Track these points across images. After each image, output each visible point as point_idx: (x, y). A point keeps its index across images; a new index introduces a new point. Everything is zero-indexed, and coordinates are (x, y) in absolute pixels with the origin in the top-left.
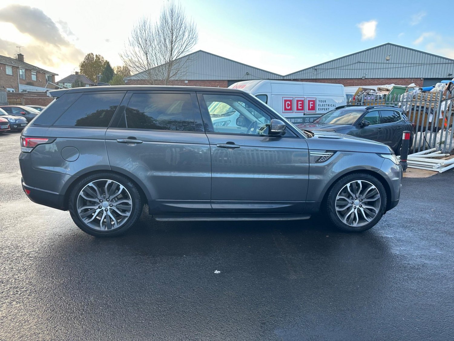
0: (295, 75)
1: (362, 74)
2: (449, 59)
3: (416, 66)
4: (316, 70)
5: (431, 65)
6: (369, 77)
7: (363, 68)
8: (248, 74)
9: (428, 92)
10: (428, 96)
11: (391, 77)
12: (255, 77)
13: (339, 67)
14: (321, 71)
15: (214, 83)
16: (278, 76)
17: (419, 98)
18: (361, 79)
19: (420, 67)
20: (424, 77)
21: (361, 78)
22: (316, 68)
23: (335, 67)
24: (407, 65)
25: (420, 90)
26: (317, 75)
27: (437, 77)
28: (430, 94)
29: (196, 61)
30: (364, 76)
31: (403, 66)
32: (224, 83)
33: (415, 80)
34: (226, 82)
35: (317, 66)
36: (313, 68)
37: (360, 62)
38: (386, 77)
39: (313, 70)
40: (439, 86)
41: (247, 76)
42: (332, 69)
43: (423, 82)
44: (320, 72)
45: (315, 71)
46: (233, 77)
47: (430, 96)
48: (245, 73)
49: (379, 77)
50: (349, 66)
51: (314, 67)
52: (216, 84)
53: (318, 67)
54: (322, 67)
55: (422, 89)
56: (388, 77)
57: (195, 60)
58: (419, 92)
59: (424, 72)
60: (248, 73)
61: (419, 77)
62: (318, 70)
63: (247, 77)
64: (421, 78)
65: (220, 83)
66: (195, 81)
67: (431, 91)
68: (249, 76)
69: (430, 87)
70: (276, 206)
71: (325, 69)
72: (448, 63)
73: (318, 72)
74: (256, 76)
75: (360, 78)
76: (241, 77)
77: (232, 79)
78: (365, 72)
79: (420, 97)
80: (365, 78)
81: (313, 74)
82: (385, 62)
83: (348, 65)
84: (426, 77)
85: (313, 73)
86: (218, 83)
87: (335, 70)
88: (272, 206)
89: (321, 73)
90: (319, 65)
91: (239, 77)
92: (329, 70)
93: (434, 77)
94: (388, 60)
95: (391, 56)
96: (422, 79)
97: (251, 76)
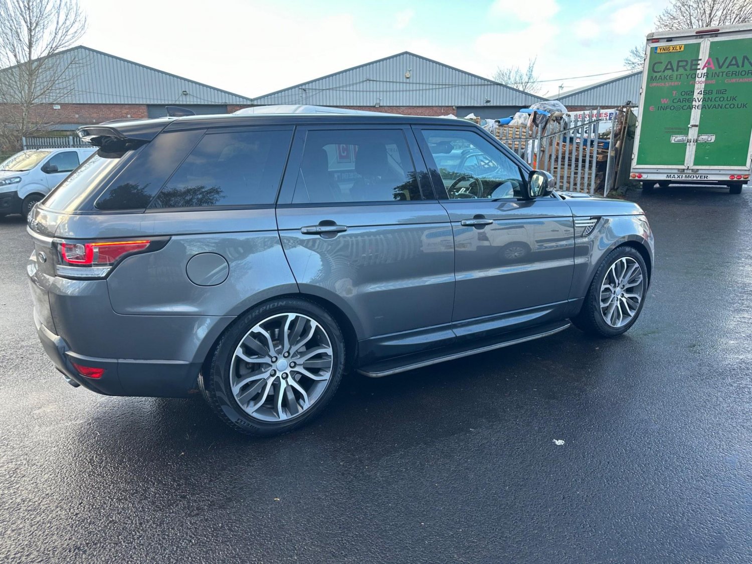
0: (271, 98)
1: (375, 100)
2: (485, 80)
3: (445, 88)
4: (305, 90)
5: (463, 87)
6: (385, 105)
7: (375, 90)
8: (186, 95)
9: (507, 126)
10: (510, 132)
11: (414, 105)
12: (200, 99)
13: (339, 87)
14: (312, 92)
15: (119, 110)
16: (241, 99)
17: (498, 135)
18: (374, 107)
19: (450, 89)
20: (456, 105)
21: (374, 105)
22: (304, 87)
23: (334, 86)
24: (434, 87)
25: (497, 123)
26: (308, 99)
27: (472, 105)
28: (512, 129)
29: (89, 67)
30: (378, 102)
31: (429, 87)
32: (141, 111)
33: (446, 109)
34: (143, 107)
35: (305, 84)
36: (300, 87)
37: (370, 80)
38: (408, 105)
39: (300, 90)
40: (520, 117)
41: (184, 96)
42: (329, 89)
43: (455, 111)
44: (311, 94)
45: (304, 92)
46: (157, 99)
47: (511, 132)
48: (181, 92)
49: (398, 105)
50: (355, 86)
51: (302, 85)
52: (123, 112)
53: (307, 85)
54: (314, 86)
55: (499, 122)
56: (411, 105)
57: (87, 65)
58: (496, 125)
59: (456, 96)
60: (186, 91)
61: (450, 105)
62: (307, 91)
63: (184, 100)
64: (452, 106)
65: (132, 110)
66: (78, 106)
67: (510, 124)
68: (188, 97)
69: (507, 118)
70: (536, 315)
71: (319, 90)
72: (484, 85)
73: (308, 94)
74: (202, 98)
75: (372, 105)
76: (174, 99)
77: (156, 103)
78: (378, 97)
79: (499, 133)
80: (380, 106)
81: (300, 98)
82: (405, 81)
83: (353, 84)
84: (460, 105)
85: (300, 95)
86: (128, 110)
87: (334, 91)
88: (532, 317)
89: (312, 96)
90: (308, 83)
91: (170, 99)
92: (324, 91)
93: (469, 105)
94: (408, 78)
95: (411, 72)
96: (454, 107)
97: (191, 97)
